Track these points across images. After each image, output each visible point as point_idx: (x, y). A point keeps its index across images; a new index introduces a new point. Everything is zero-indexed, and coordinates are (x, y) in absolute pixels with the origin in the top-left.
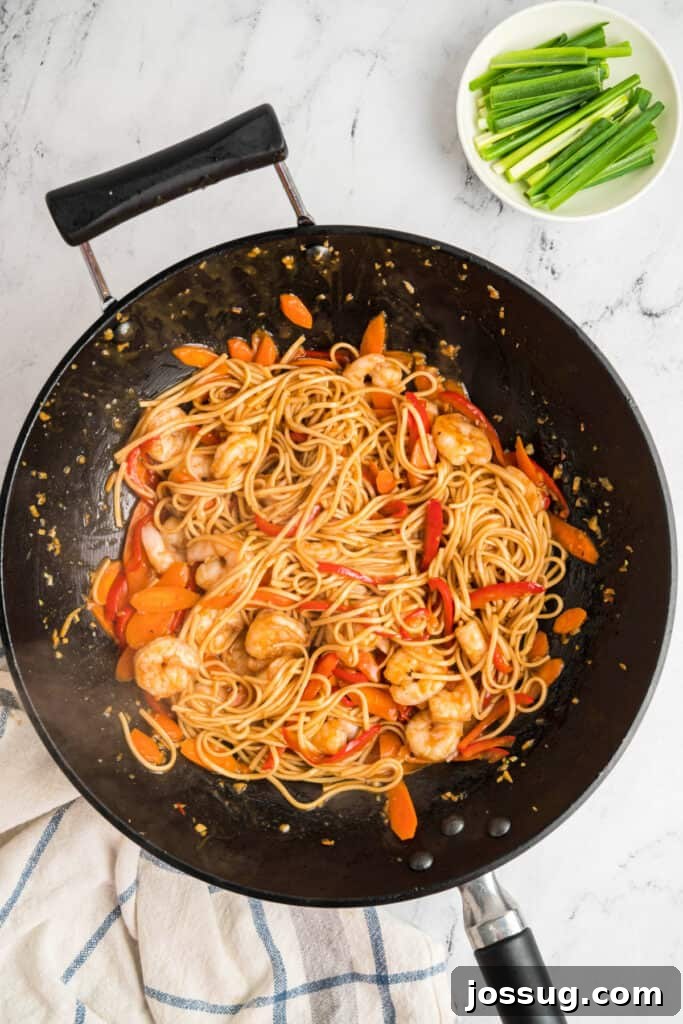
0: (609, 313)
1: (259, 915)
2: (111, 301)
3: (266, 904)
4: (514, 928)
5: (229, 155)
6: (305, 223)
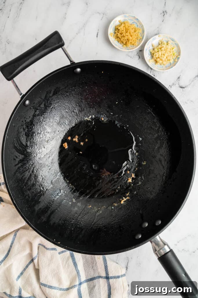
2: (22, 95)
6: (73, 63)
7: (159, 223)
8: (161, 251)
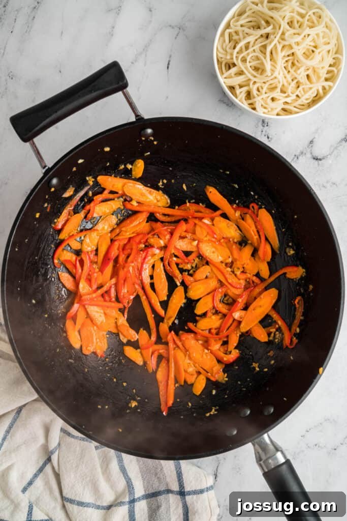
0: (296, 158)
1: (120, 461)
2: (47, 168)
3: (124, 455)
4: (282, 460)
5: (99, 89)
6: (139, 119)
7: (269, 412)
8: (270, 461)
